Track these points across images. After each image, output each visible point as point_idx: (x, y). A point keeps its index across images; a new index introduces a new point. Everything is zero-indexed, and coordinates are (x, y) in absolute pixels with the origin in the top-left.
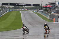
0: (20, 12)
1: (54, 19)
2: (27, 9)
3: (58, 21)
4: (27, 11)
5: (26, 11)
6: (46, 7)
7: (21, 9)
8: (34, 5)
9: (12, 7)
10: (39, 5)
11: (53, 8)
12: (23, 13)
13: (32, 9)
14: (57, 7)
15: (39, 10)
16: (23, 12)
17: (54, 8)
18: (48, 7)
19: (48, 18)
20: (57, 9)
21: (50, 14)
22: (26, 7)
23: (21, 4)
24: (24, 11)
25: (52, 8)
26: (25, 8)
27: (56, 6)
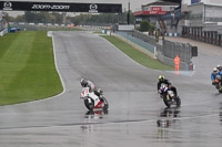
0: (49, 34)
1: (177, 60)
2: (76, 22)
3: (191, 68)
4: (73, 30)
5: (69, 29)
6: (145, 15)
7: (53, 22)
8: (102, 8)
9: (19, 17)
10: (120, 6)
11: (171, 18)
12: (61, 37)
13: (92, 21)
14: (186, 13)
15: (121, 27)
16: (61, 33)
17: (178, 19)
18: (153, 16)
19: (155, 54)
20: (187, 23)
21: (161, 43)
22: (72, 14)
23: (51, 4)
24: (63, 29)
25: (166, 19)
26: (68, 18)
27: (183, 10)
